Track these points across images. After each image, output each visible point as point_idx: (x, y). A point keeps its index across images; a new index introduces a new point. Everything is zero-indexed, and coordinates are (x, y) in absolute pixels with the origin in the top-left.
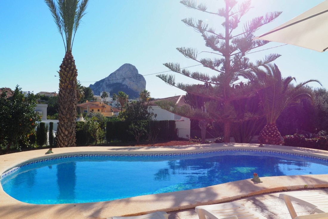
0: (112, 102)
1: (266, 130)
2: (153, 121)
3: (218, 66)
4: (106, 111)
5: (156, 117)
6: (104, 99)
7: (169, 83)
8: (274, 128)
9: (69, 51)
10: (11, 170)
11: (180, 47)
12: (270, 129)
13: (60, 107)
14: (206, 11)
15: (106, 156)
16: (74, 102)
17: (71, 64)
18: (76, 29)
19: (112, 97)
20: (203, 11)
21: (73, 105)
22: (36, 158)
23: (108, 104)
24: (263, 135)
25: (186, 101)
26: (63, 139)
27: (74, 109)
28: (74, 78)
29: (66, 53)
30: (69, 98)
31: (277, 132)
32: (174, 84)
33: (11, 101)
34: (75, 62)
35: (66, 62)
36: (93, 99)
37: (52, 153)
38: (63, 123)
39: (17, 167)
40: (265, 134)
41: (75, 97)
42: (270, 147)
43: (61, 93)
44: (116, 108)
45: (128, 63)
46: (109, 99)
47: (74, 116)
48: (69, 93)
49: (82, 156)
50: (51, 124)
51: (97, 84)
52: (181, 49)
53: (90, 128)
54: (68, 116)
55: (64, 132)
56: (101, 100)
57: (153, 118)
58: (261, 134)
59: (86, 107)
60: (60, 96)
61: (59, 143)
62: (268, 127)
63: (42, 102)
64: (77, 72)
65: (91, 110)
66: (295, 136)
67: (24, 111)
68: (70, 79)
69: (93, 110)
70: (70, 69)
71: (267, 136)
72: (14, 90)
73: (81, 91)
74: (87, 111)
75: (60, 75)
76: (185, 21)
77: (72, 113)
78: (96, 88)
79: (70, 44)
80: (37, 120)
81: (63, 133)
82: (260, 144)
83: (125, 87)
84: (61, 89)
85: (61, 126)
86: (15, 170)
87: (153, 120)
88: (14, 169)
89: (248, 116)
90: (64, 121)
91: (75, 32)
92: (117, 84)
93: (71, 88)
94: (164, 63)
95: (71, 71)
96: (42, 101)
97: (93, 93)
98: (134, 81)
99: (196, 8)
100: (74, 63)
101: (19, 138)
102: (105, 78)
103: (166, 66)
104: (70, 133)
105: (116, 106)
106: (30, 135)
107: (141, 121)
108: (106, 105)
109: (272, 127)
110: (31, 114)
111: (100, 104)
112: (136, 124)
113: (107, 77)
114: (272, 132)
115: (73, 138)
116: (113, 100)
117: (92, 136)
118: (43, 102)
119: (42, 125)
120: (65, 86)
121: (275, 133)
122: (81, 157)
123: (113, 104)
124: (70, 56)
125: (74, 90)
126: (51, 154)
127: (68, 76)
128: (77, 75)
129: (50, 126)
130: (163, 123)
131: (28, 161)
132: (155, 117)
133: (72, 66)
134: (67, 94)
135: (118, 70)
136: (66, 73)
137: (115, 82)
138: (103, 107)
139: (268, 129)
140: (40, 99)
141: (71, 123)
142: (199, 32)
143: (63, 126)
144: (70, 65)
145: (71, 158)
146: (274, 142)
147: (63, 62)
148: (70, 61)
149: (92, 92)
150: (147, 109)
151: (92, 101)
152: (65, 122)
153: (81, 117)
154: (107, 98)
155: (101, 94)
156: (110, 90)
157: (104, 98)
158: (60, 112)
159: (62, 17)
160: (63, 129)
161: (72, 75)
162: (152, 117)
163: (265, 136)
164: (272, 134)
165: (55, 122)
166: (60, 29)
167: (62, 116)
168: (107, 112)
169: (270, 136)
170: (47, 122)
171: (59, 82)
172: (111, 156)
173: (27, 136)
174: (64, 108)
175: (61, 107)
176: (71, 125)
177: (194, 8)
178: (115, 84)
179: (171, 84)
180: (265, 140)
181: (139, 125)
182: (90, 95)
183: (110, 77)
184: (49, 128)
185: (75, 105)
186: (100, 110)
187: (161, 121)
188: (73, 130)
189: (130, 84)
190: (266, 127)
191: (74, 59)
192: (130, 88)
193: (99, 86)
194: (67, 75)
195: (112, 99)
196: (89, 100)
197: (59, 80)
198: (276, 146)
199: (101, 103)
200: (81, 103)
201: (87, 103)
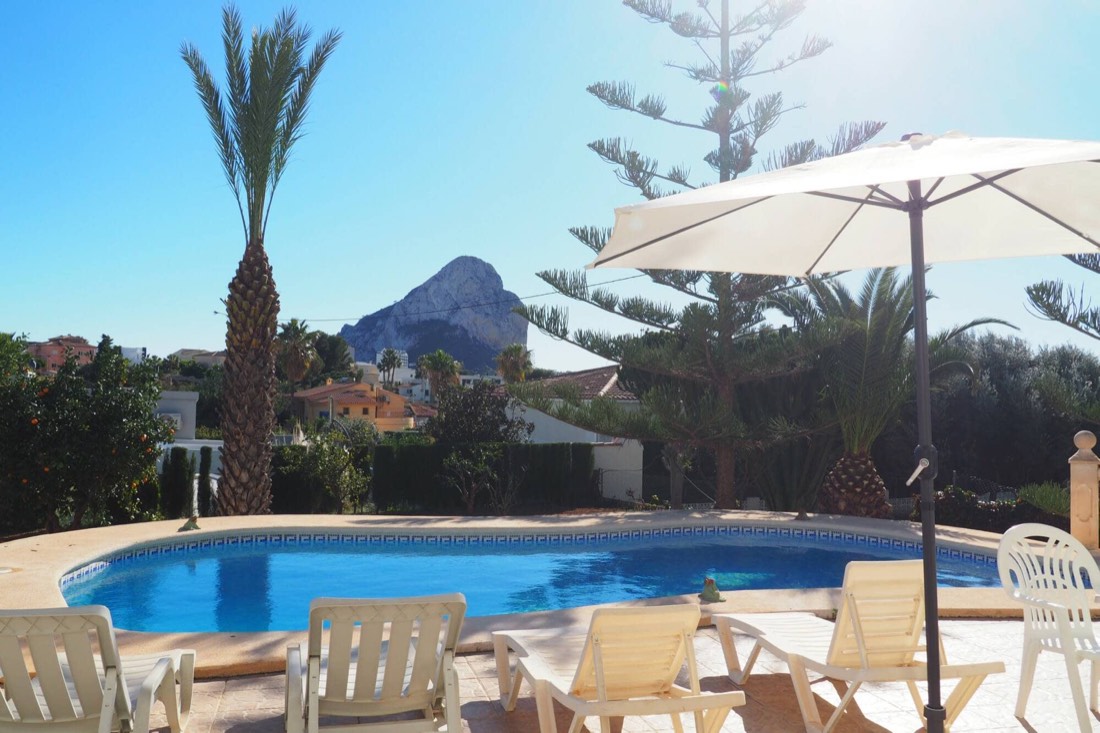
0: (413, 384)
1: (840, 473)
2: (520, 445)
3: (695, 282)
4: (389, 414)
5: (533, 433)
6: (387, 374)
7: (550, 331)
8: (863, 466)
9: (255, 243)
10: (85, 569)
11: (579, 225)
12: (851, 470)
13: (227, 402)
14: (663, 116)
15: (345, 539)
16: (267, 389)
17: (259, 277)
18: (277, 179)
19: (412, 368)
20: (655, 118)
21: (265, 396)
22: (154, 541)
23: (401, 390)
24: (830, 489)
25: (625, 385)
26: (235, 493)
27: (269, 409)
28: (270, 318)
29: (248, 246)
30: (255, 375)
31: (872, 481)
32: (563, 335)
33: (86, 378)
34: (273, 272)
35: (246, 272)
36: (351, 375)
37: (197, 528)
38: (234, 449)
39: (102, 563)
40: (837, 485)
41: (271, 372)
42: (829, 521)
43: (230, 362)
44: (427, 402)
45: (469, 254)
46: (403, 374)
47: (267, 427)
48: (252, 363)
49: (281, 539)
50: (206, 452)
51: (368, 322)
52: (582, 231)
53: (322, 465)
54: (250, 428)
55: (237, 474)
56: (377, 376)
57: (524, 438)
58: (828, 484)
59: (325, 400)
60: (229, 371)
61: (222, 506)
62: (848, 463)
63: (184, 382)
64: (278, 302)
65: (342, 411)
66: (946, 493)
67: (125, 412)
68: (256, 322)
69: (347, 411)
70: (257, 291)
71: (843, 491)
72: (97, 345)
73: (309, 349)
74: (328, 413)
75: (230, 310)
76: (598, 148)
77: (260, 418)
78: (363, 336)
79: (261, 221)
80: (161, 440)
81: (235, 477)
82: (796, 514)
83: (458, 332)
84: (232, 349)
85: (228, 457)
86: (95, 569)
87: (522, 442)
88: (93, 565)
89: (781, 429)
90: (238, 441)
91: (274, 188)
92: (433, 322)
93: (260, 346)
94: (538, 272)
95: (260, 299)
96: (185, 378)
97: (352, 356)
98: (487, 315)
99: (632, 110)
100: (270, 275)
101: (108, 491)
102: (392, 303)
103: (545, 279)
104: (256, 479)
105: (428, 398)
106: (141, 483)
107: (481, 444)
108: (391, 396)
109: (859, 464)
110: (145, 421)
111: (372, 390)
112: (466, 455)
113: (398, 300)
114: (858, 477)
115: (263, 494)
116: (417, 377)
117: (329, 490)
118: (189, 383)
119: (179, 453)
120: (241, 342)
121: (866, 482)
122: (278, 543)
123: (416, 390)
124: (259, 254)
125: (269, 354)
126: (195, 531)
127: (252, 312)
128: (278, 310)
129: (202, 459)
130: (554, 452)
131: (129, 548)
132: (529, 432)
133: (262, 284)
134: (249, 364)
135: (436, 279)
136: (245, 304)
137: (425, 317)
138: (381, 399)
139: (845, 470)
140: (178, 374)
141: (259, 447)
142: (632, 184)
143: (234, 456)
144: (257, 282)
145: (249, 544)
146: (863, 510)
147: (237, 271)
148: (257, 269)
149: (350, 351)
150: (506, 408)
151: (343, 382)
152: (241, 445)
153: (298, 433)
154: (396, 369)
155: (379, 358)
156: (410, 343)
157: (388, 370)
158: (227, 416)
159: (238, 142)
160: (236, 466)
161: (262, 308)
162: (520, 432)
163: (837, 490)
164: (857, 484)
165: (216, 445)
166: (233, 177)
167: (232, 427)
168: (391, 417)
169: (851, 490)
170: (193, 446)
171: (225, 330)
172: (359, 539)
173: (130, 484)
174: (239, 406)
175: (231, 402)
176: (259, 455)
177: (628, 108)
178: (425, 322)
179: (557, 335)
180: (837, 502)
181: (475, 460)
182: (343, 360)
183: (409, 299)
184: (198, 465)
185: (271, 395)
186: (372, 410)
187: (546, 447)
188: (262, 468)
189: (475, 325)
190: (842, 463)
191: (271, 262)
192: (474, 338)
193: (374, 331)
194: (250, 310)
195: (413, 372)
196: (334, 378)
197: (227, 323)
198: (869, 520)
199: (375, 388)
200: (312, 387)
201: (330, 386)
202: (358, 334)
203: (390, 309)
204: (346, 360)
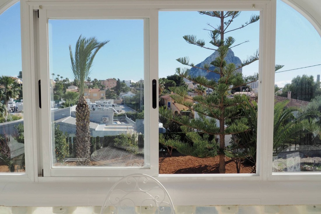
59: (169, 99)
74: (170, 103)
78: (193, 72)
92: (213, 67)
95: (83, 112)
99: (195, 44)
102: (201, 62)
113: (203, 61)
120: (79, 124)
124: (83, 99)
127: (81, 116)
133: (83, 108)
136: (79, 114)
137: (210, 66)
156: (206, 74)
161: (83, 115)
183: (206, 61)
193: (196, 71)
201: (172, 94)
202: (191, 72)
203: (200, 64)
204: (183, 83)
